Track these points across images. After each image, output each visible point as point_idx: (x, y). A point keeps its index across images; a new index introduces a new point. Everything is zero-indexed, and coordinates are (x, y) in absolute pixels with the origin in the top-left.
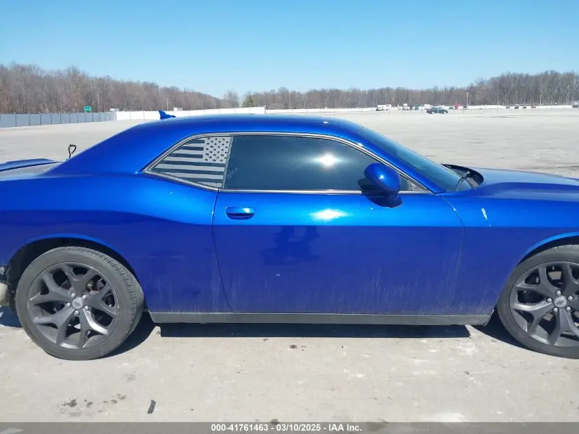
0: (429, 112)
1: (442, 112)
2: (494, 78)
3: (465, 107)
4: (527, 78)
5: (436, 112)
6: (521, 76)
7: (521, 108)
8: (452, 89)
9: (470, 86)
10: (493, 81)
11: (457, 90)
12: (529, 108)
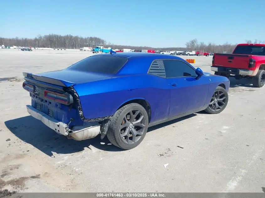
0: (23, 50)
1: (29, 50)
2: (46, 36)
3: (35, 48)
4: (60, 37)
5: (26, 50)
6: (58, 36)
7: (60, 49)
8: (26, 39)
9: (35, 38)
10: (46, 37)
11: (28, 39)
12: (63, 50)
